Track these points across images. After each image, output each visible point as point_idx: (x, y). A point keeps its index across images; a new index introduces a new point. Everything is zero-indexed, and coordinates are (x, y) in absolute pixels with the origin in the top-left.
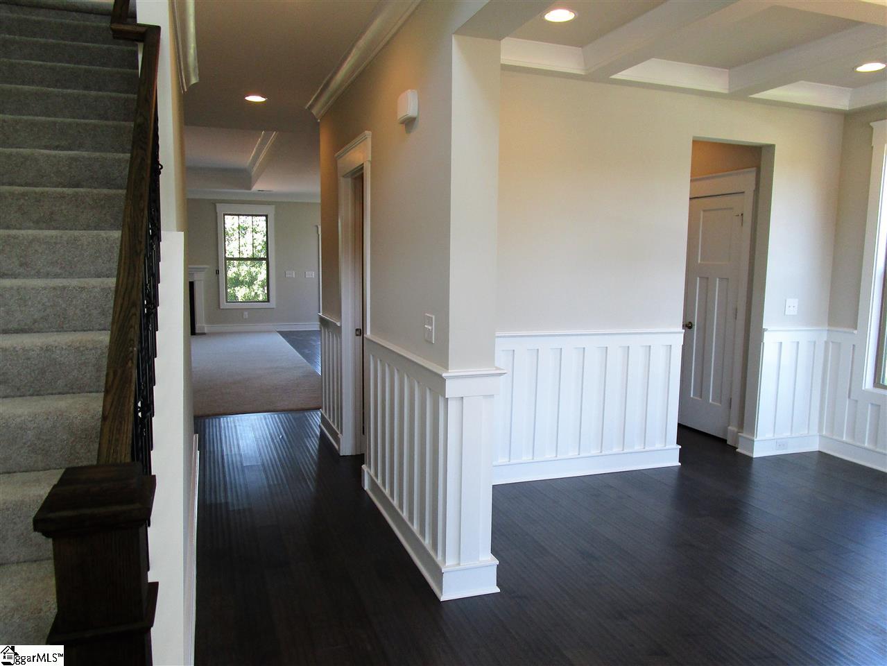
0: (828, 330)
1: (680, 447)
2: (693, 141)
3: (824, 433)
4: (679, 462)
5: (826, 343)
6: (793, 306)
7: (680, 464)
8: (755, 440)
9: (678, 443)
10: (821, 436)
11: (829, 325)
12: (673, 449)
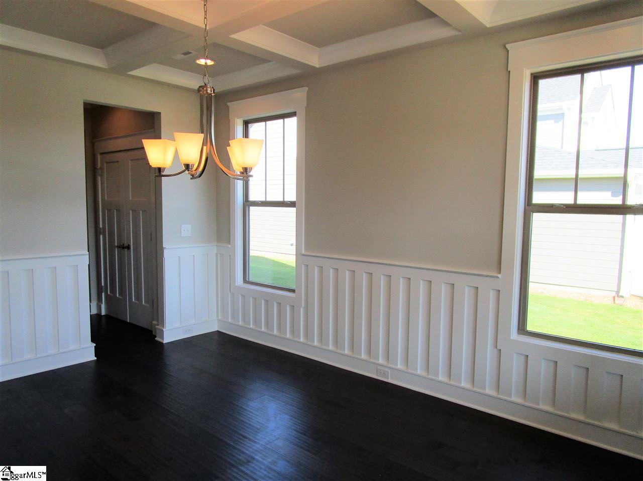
0: (216, 246)
1: (95, 345)
2: (84, 103)
3: (220, 318)
4: (95, 356)
5: (217, 254)
6: (187, 230)
7: (96, 358)
8: (164, 330)
9: (93, 341)
10: (219, 320)
11: (218, 242)
12: (88, 347)
